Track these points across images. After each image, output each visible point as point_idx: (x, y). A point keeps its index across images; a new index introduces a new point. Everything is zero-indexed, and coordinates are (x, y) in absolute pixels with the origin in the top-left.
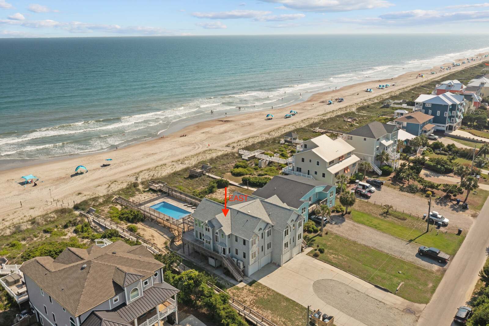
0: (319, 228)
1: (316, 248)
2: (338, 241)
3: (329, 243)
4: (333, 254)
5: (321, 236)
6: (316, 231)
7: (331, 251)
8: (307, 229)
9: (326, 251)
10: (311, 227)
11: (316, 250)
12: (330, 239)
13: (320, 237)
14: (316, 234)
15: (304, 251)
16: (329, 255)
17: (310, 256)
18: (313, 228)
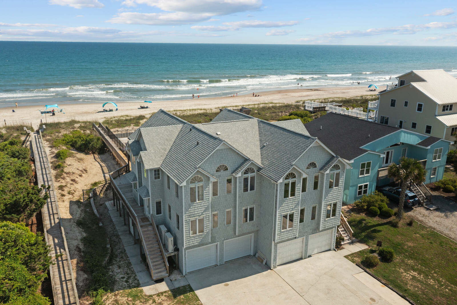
0: (395, 210)
1: (375, 247)
2: (435, 245)
3: (410, 244)
4: (414, 270)
5: (394, 225)
6: (385, 215)
7: (410, 262)
8: (366, 207)
9: (397, 258)
10: (377, 205)
11: (372, 251)
12: (414, 235)
13: (392, 229)
14: (385, 221)
15: (343, 248)
16: (402, 270)
17: (353, 262)
18: (380, 208)
